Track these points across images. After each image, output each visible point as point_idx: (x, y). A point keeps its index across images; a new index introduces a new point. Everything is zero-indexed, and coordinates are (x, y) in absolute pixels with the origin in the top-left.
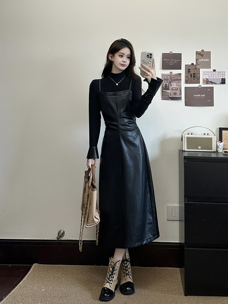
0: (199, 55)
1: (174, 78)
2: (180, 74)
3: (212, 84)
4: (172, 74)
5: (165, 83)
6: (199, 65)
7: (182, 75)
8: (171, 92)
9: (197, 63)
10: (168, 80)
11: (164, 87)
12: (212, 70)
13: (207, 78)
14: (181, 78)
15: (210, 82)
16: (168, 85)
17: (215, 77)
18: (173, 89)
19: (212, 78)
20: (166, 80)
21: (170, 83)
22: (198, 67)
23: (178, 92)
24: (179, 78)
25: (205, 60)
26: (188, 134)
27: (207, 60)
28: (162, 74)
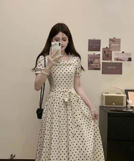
0: (112, 41)
1: (96, 57)
3: (121, 61)
5: (90, 60)
6: (111, 48)
8: (94, 65)
10: (92, 58)
12: (121, 52)
15: (119, 59)
18: (96, 63)
19: (121, 57)
21: (94, 60)
23: (98, 65)
24: (99, 57)
25: (116, 45)
26: (106, 93)
27: (118, 45)
28: (88, 54)
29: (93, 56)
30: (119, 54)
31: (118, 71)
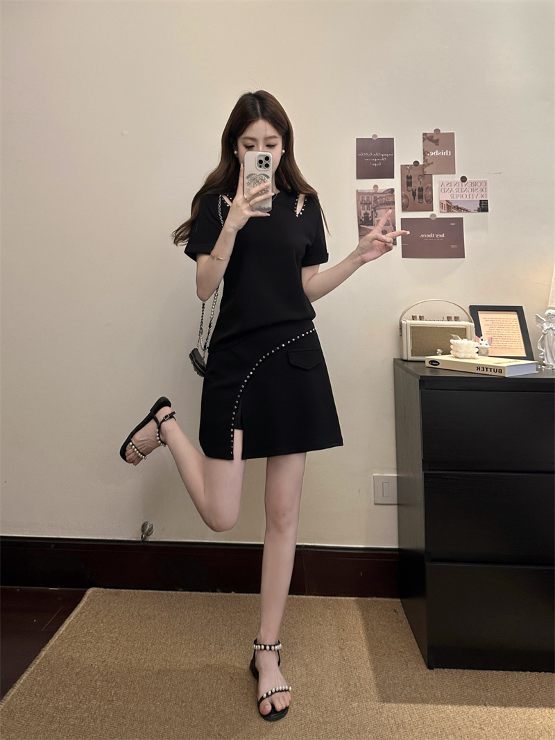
0: (430, 142)
1: (380, 199)
2: (392, 191)
3: (460, 212)
4: (378, 191)
5: (364, 212)
6: (429, 164)
7: (395, 193)
9: (424, 160)
10: (370, 203)
11: (363, 219)
12: (457, 177)
13: (449, 199)
14: (394, 198)
15: (454, 207)
16: (370, 215)
19: (458, 198)
20: (366, 204)
21: (375, 211)
22: (427, 170)
24: (390, 200)
25: (443, 154)
26: (414, 318)
27: (447, 153)
28: (357, 191)
29: (372, 199)
30: (453, 185)
31: (452, 246)
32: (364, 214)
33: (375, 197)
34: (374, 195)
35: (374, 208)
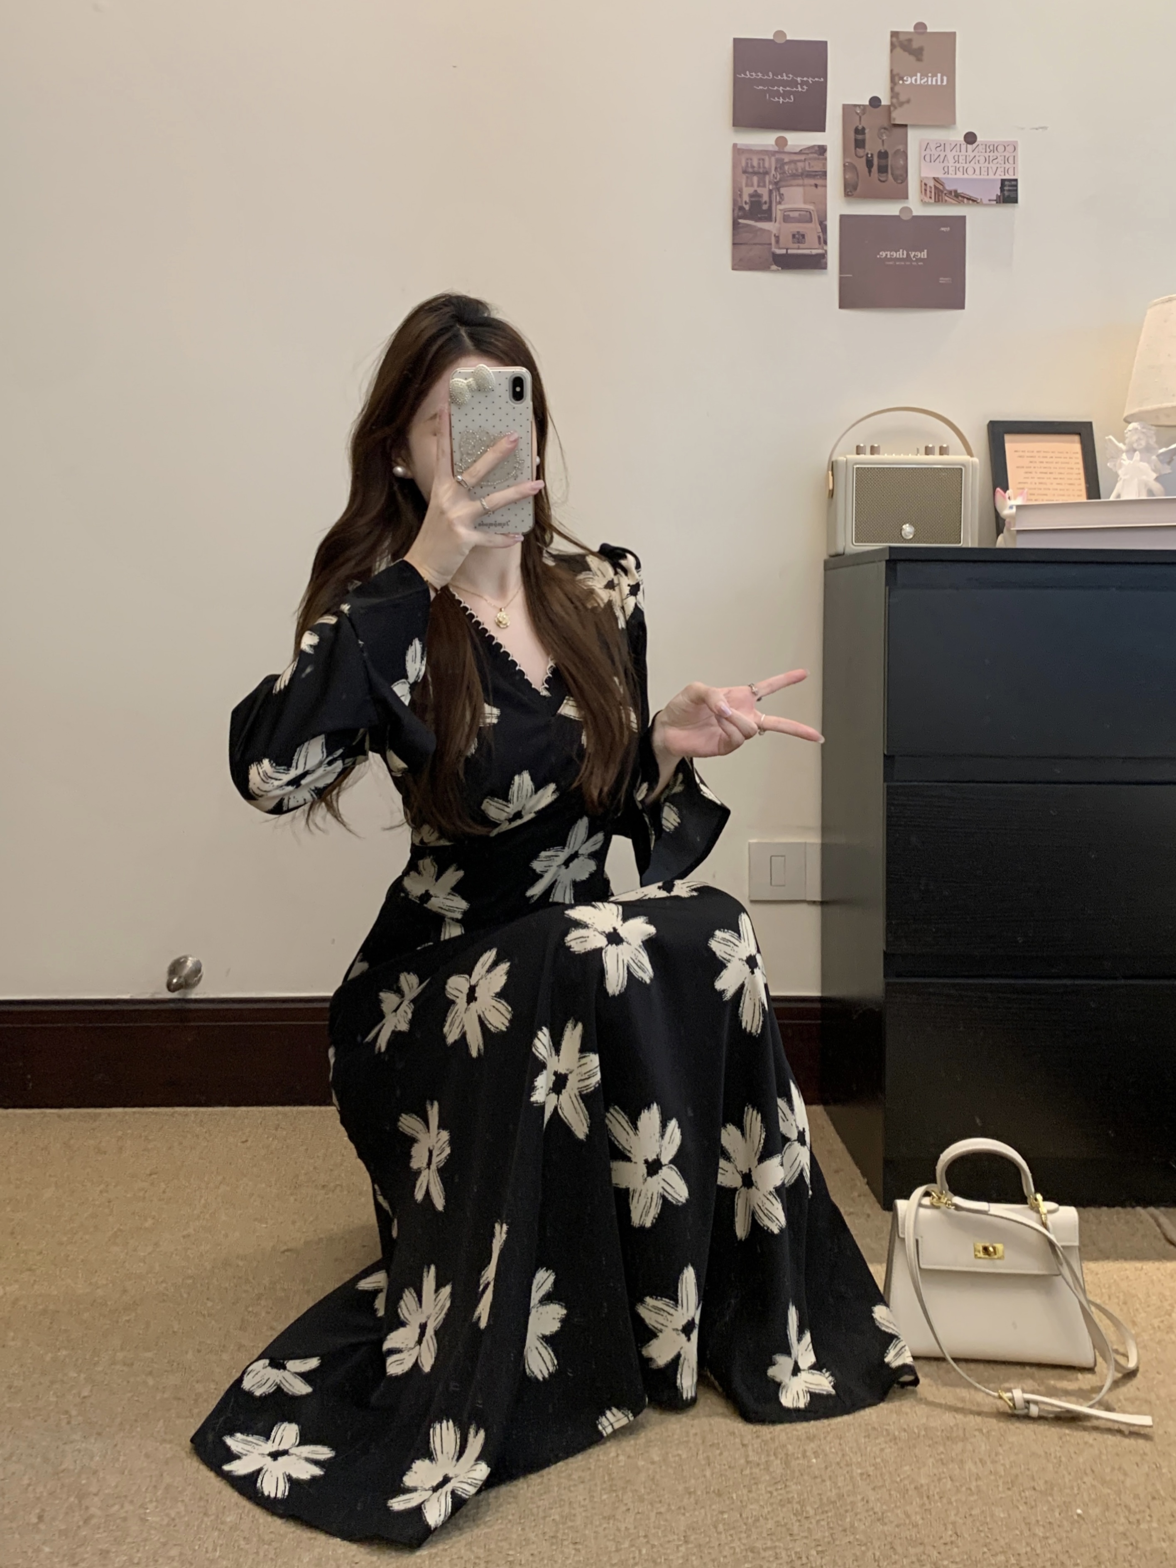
0: (906, 54)
1: (792, 166)
2: (822, 150)
3: (960, 203)
4: (787, 149)
5: (751, 190)
6: (901, 104)
7: (829, 154)
8: (779, 230)
9: (894, 94)
10: (766, 173)
11: (747, 207)
12: (958, 136)
13: (940, 175)
14: (825, 165)
15: (950, 192)
16: (765, 198)
17: (970, 171)
18: (792, 214)
19: (959, 175)
20: (755, 173)
21: (778, 189)
22: (898, 117)
23: (811, 230)
24: (817, 167)
25: (931, 81)
26: (859, 450)
27: (938, 80)
28: (735, 145)
29: (770, 163)
30: (948, 148)
31: (942, 280)
32: (751, 196)
33: (777, 160)
34: (778, 156)
35: (776, 183)
